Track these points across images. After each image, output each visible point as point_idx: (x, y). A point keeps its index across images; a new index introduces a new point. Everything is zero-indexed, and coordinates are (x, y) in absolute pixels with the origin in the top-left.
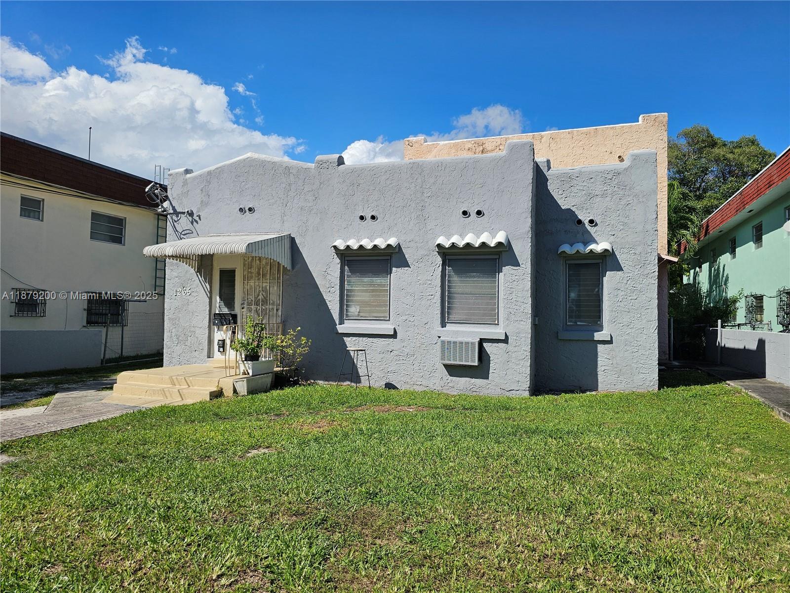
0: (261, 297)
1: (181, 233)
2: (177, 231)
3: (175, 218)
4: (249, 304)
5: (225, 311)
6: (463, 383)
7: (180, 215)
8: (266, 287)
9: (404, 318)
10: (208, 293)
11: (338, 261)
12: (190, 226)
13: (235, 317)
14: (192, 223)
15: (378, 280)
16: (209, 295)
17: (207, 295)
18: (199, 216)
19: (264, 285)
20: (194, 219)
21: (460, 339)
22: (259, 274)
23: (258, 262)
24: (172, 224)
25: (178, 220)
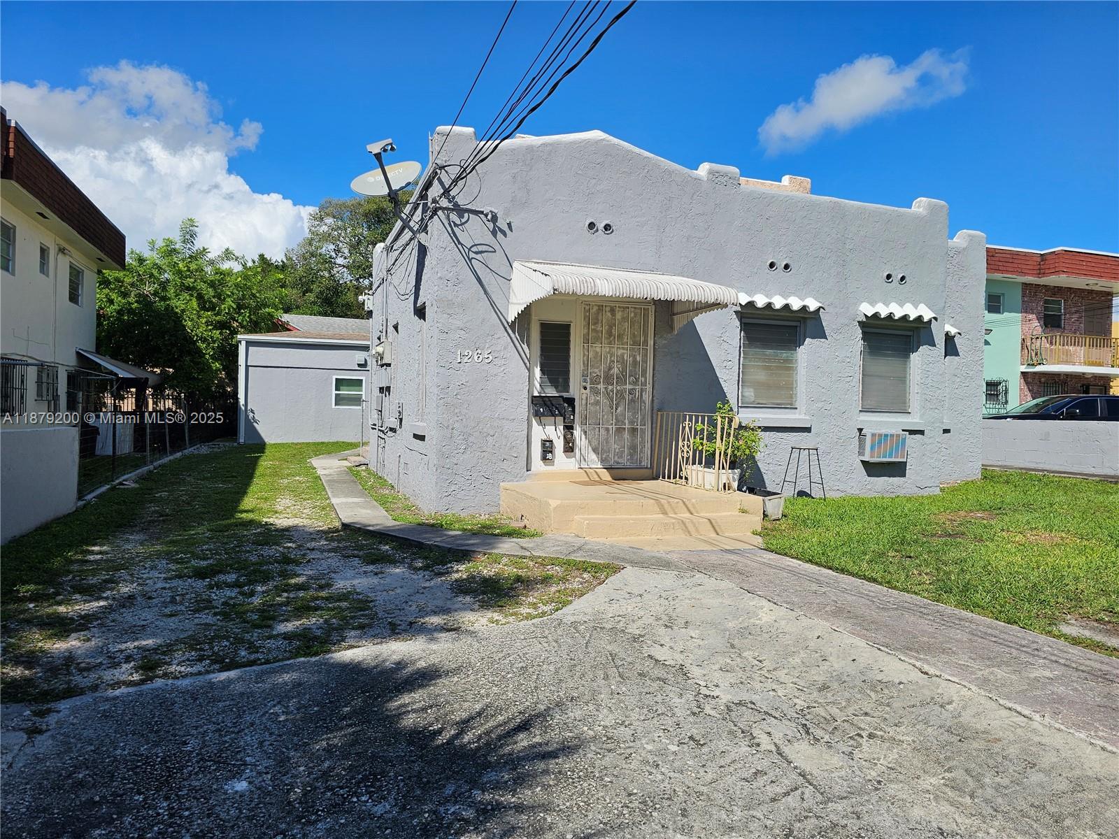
0: (615, 371)
1: (469, 250)
2: (459, 243)
3: (454, 217)
4: (595, 381)
5: (551, 392)
6: (882, 483)
7: (466, 215)
8: (622, 355)
9: (820, 405)
10: (526, 361)
11: (738, 323)
12: (489, 238)
13: (571, 402)
14: (494, 233)
15: (784, 354)
16: (528, 364)
17: (525, 364)
18: (509, 225)
19: (620, 352)
20: (499, 228)
21: (883, 431)
22: (610, 334)
23: (609, 314)
24: (449, 229)
25: (461, 225)
